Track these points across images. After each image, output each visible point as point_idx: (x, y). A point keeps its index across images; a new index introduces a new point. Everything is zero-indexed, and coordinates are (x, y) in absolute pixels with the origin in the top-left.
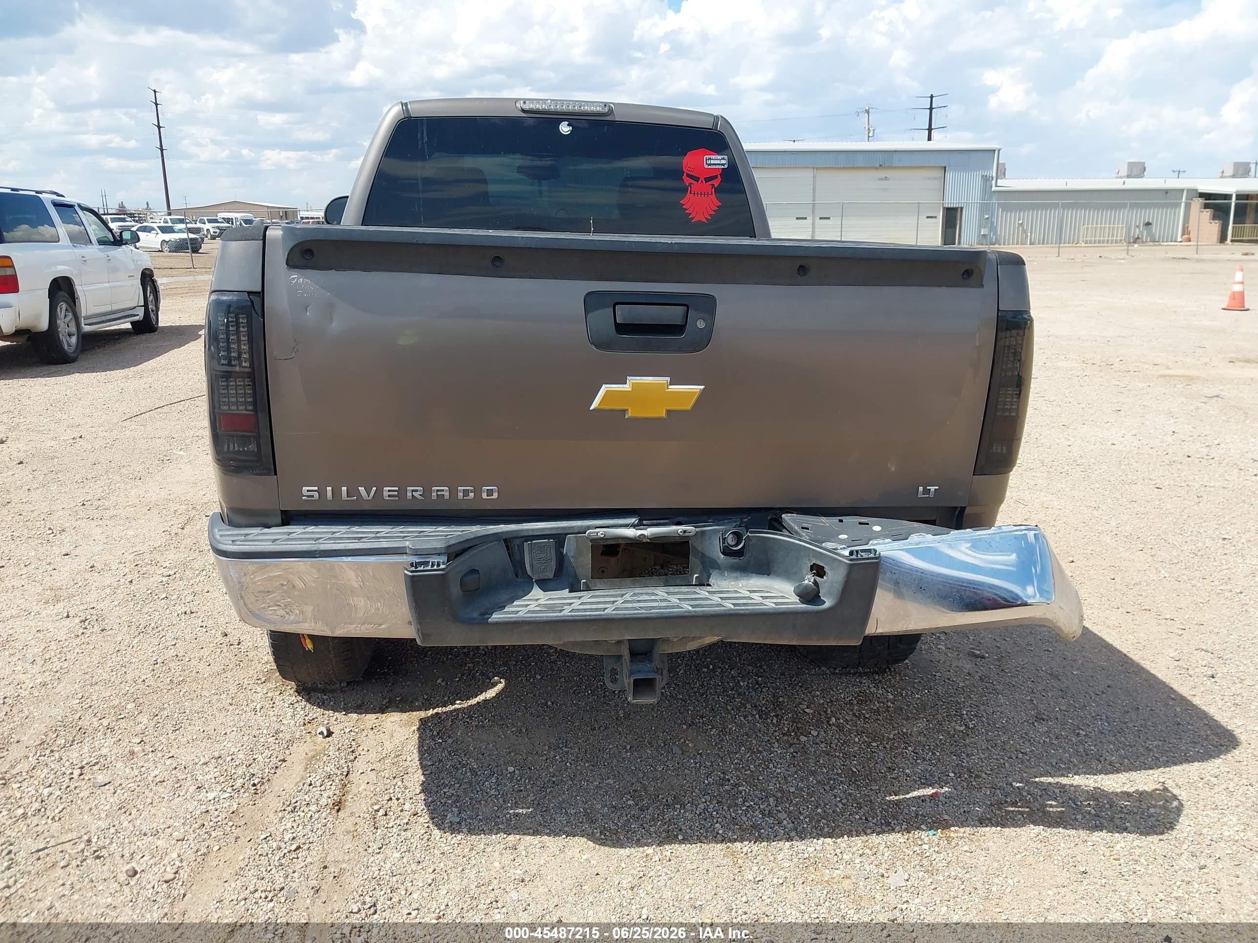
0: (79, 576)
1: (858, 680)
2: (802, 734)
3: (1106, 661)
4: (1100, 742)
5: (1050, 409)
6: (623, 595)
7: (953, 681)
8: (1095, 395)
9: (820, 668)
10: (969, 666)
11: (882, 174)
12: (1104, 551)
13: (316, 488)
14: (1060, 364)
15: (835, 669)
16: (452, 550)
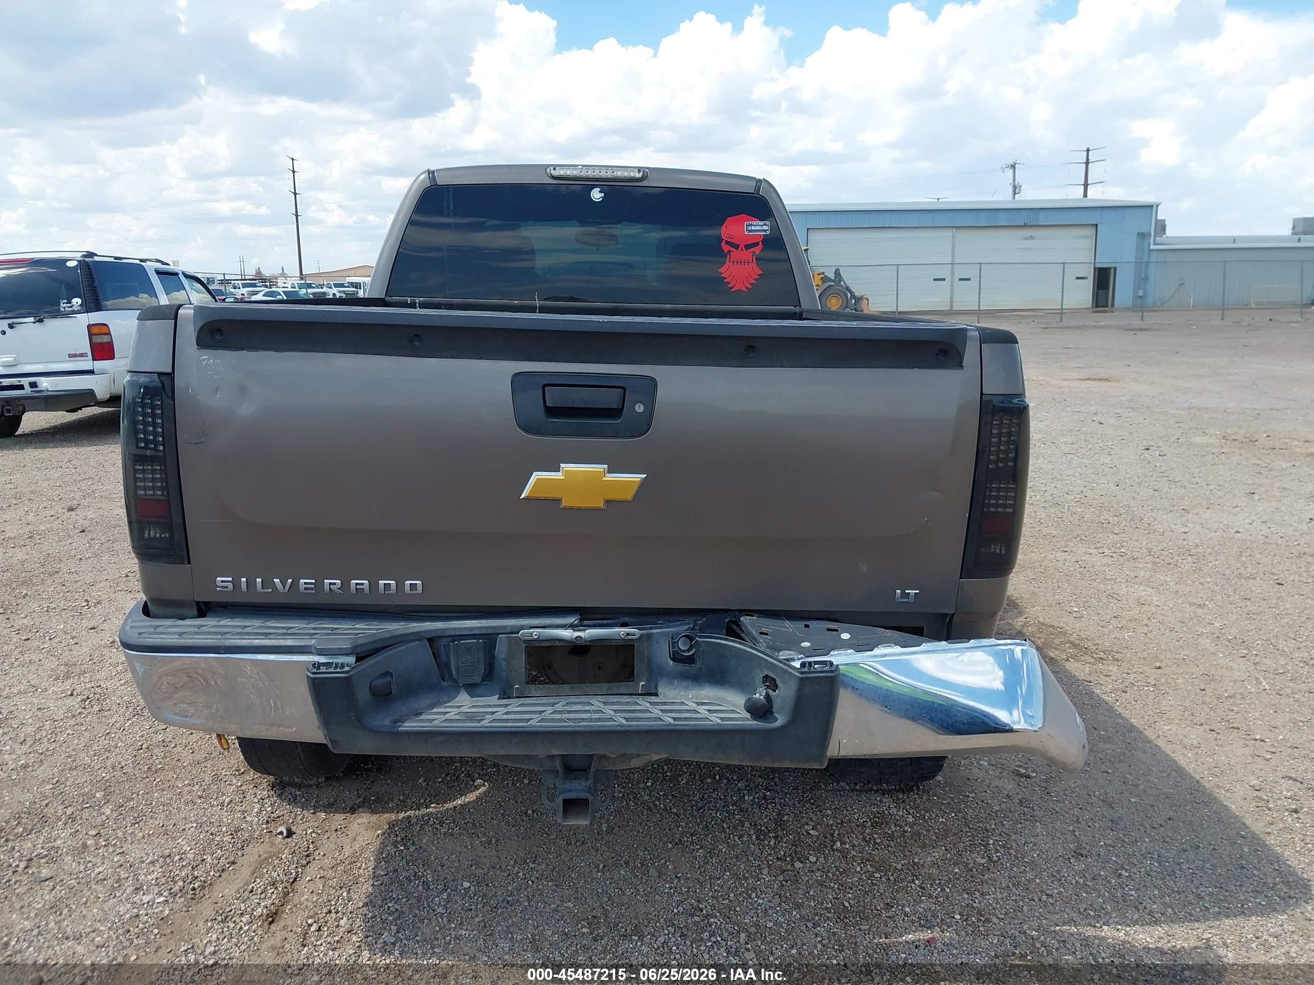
0: (97, 652)
1: (878, 799)
2: (799, 860)
3: (1172, 788)
4: (1144, 886)
5: (1172, 491)
6: (554, 704)
7: (987, 803)
8: (1228, 475)
9: (838, 783)
10: (1009, 787)
11: (1027, 233)
12: (1199, 657)
13: (230, 579)
14: (1196, 440)
15: (856, 784)
16: (359, 651)
